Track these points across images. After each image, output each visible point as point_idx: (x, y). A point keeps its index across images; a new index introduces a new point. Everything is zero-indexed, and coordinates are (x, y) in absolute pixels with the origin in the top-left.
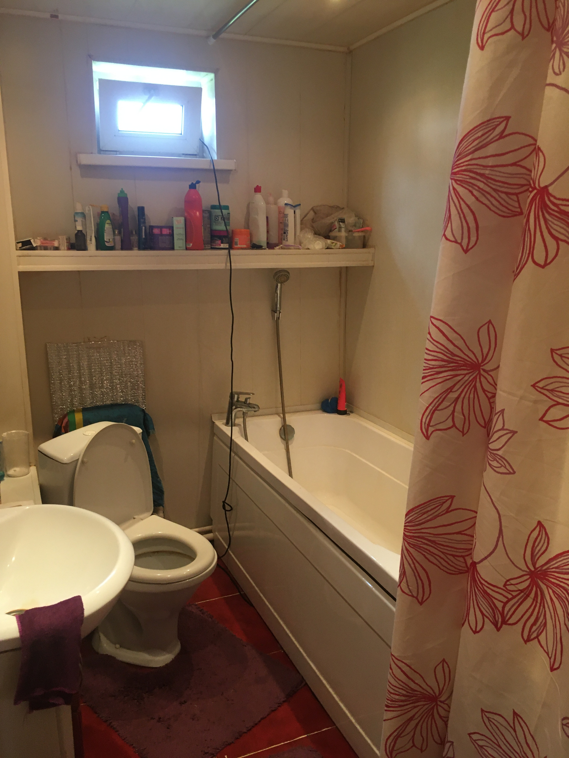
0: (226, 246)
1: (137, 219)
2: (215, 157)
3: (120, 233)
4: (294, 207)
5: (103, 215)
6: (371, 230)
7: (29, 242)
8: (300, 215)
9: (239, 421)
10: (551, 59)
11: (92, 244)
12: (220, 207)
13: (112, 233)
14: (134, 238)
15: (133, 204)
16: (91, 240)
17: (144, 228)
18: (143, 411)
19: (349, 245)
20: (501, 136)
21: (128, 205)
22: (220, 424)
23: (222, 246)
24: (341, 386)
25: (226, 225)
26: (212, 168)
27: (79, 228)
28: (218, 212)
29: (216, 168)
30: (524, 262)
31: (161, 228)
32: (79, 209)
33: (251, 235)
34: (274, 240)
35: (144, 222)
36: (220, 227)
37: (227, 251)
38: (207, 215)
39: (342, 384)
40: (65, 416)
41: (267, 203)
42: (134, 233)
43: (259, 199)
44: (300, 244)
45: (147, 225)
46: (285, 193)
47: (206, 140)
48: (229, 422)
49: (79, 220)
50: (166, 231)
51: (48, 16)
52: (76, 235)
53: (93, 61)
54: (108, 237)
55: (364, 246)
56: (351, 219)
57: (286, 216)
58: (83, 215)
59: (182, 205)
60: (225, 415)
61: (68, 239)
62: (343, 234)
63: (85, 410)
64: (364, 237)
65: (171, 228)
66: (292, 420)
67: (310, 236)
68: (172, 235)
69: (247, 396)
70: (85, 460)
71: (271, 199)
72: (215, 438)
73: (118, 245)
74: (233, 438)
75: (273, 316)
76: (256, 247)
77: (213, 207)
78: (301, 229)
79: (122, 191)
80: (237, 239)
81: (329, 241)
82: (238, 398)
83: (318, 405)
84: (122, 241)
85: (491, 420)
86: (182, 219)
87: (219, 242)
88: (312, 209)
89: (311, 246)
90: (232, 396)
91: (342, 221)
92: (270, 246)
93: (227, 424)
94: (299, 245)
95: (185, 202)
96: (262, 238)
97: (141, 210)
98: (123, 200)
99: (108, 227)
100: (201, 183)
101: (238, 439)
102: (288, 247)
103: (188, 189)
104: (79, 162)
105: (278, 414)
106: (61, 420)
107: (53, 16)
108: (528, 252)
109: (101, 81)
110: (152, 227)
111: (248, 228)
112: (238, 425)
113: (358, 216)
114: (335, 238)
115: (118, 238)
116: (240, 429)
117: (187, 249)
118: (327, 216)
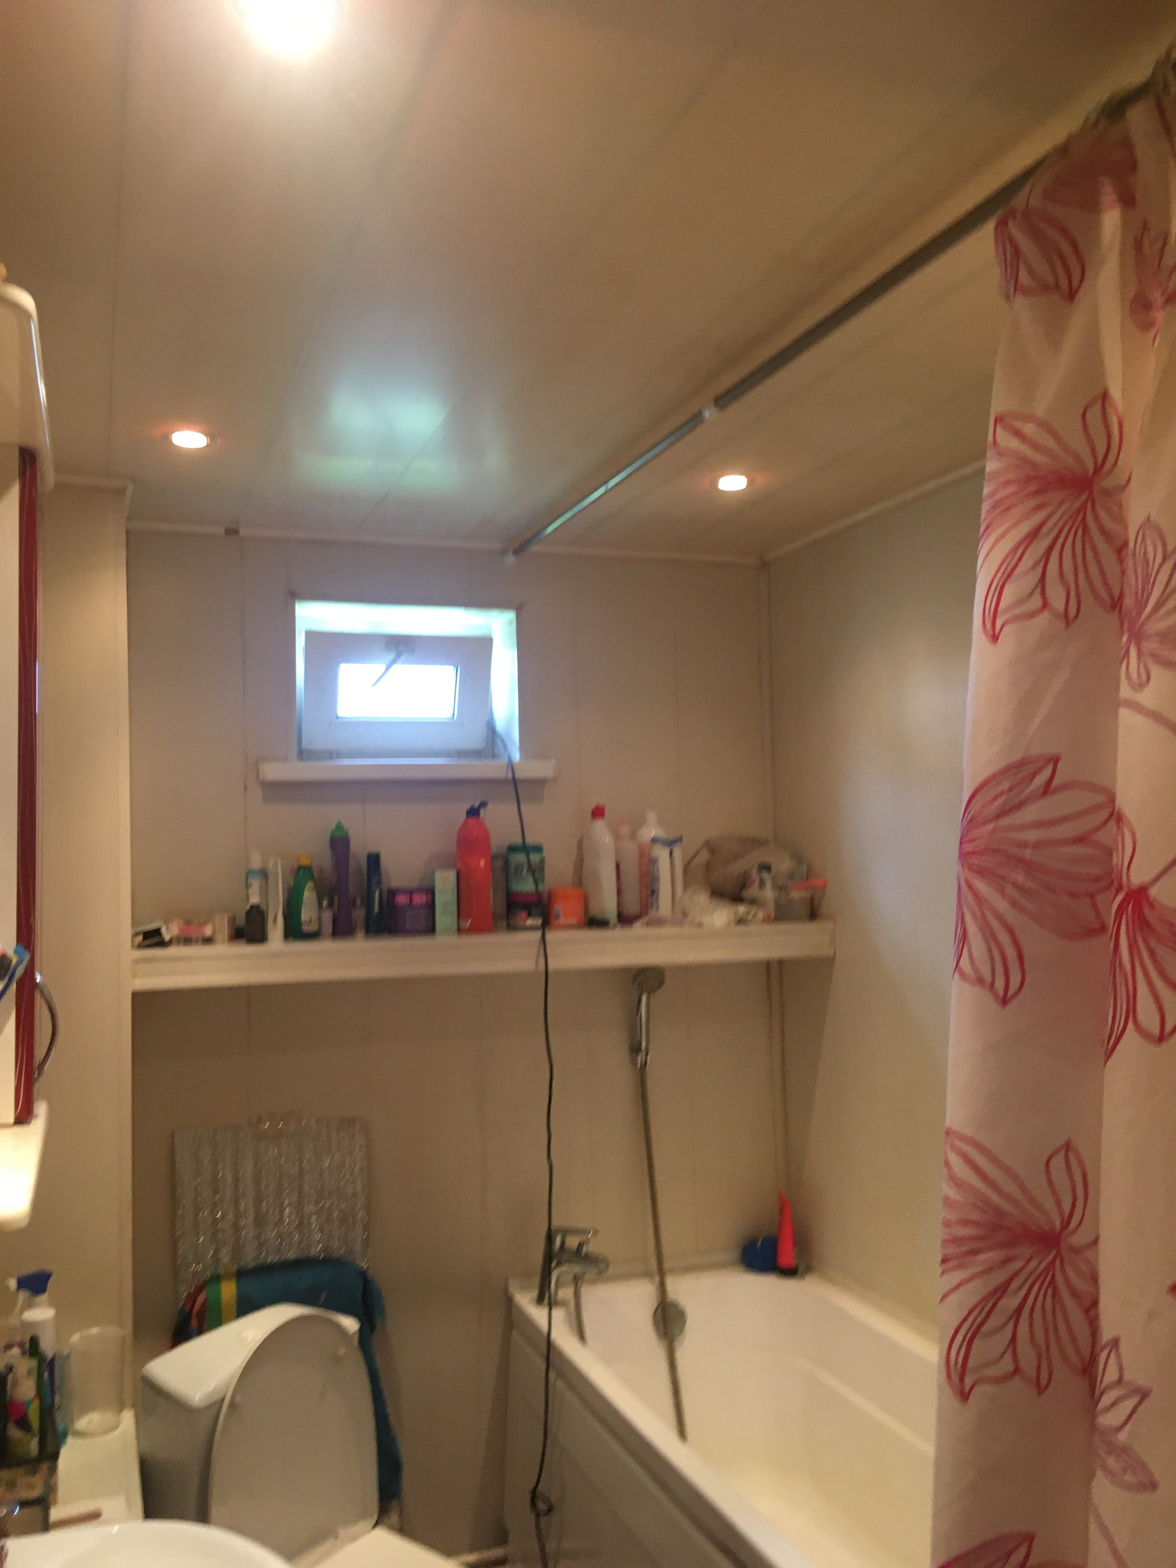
0: (538, 922)
1: (365, 876)
2: (516, 756)
3: (331, 904)
4: (670, 843)
5: (302, 873)
6: (824, 886)
7: (157, 932)
8: (683, 857)
9: (566, 1293)
10: (1123, 660)
11: (276, 930)
12: (525, 848)
13: (316, 905)
14: (359, 914)
15: (359, 848)
16: (275, 920)
17: (377, 894)
18: (363, 1275)
19: (782, 914)
20: (1047, 790)
21: (348, 853)
22: (526, 1301)
23: (529, 922)
24: (782, 1209)
25: (536, 882)
26: (510, 775)
27: (255, 899)
28: (520, 858)
29: (517, 776)
30: (1121, 1028)
31: (410, 893)
32: (256, 863)
33: (586, 900)
34: (632, 906)
35: (379, 882)
36: (525, 886)
37: (538, 935)
38: (499, 864)
39: (784, 1205)
40: (200, 1289)
41: (617, 837)
42: (358, 902)
43: (601, 830)
44: (685, 914)
45: (385, 886)
46: (652, 817)
47: (500, 724)
48: (545, 1297)
49: (256, 884)
50: (419, 899)
51: (222, 531)
52: (248, 913)
53: (296, 601)
54: (308, 913)
55: (813, 914)
56: (783, 864)
57: (653, 862)
58: (264, 874)
59: (453, 847)
60: (537, 1280)
61: (232, 921)
62: (768, 893)
63: (241, 1274)
64: (812, 899)
65: (431, 892)
66: (682, 1289)
67: (702, 898)
68: (431, 905)
69: (583, 1238)
70: (238, 1399)
71: (625, 830)
72: (515, 1333)
73: (328, 927)
74: (553, 1335)
75: (634, 1062)
76: (595, 922)
77: (513, 849)
78: (686, 886)
79: (339, 826)
80: (558, 908)
81: (742, 909)
82: (563, 1243)
83: (735, 1254)
84: (335, 922)
85: (1094, 1358)
86: (451, 875)
87: (524, 914)
88: (707, 844)
89: (706, 920)
90: (550, 1238)
91: (765, 867)
92: (625, 919)
93: (540, 1300)
94: (682, 916)
95: (458, 841)
96: (607, 904)
97: (374, 860)
98: (339, 843)
99: (309, 895)
100: (489, 806)
101: (564, 1340)
102: (660, 922)
103: (464, 816)
104: (261, 777)
105: (647, 1274)
106: (192, 1298)
107: (232, 532)
108: (1124, 1008)
109: (310, 635)
110: (393, 893)
111: (581, 884)
112: (563, 1304)
113: (797, 858)
114: (753, 902)
115: (328, 916)
116: (568, 1313)
117: (460, 930)
118: (737, 857)
